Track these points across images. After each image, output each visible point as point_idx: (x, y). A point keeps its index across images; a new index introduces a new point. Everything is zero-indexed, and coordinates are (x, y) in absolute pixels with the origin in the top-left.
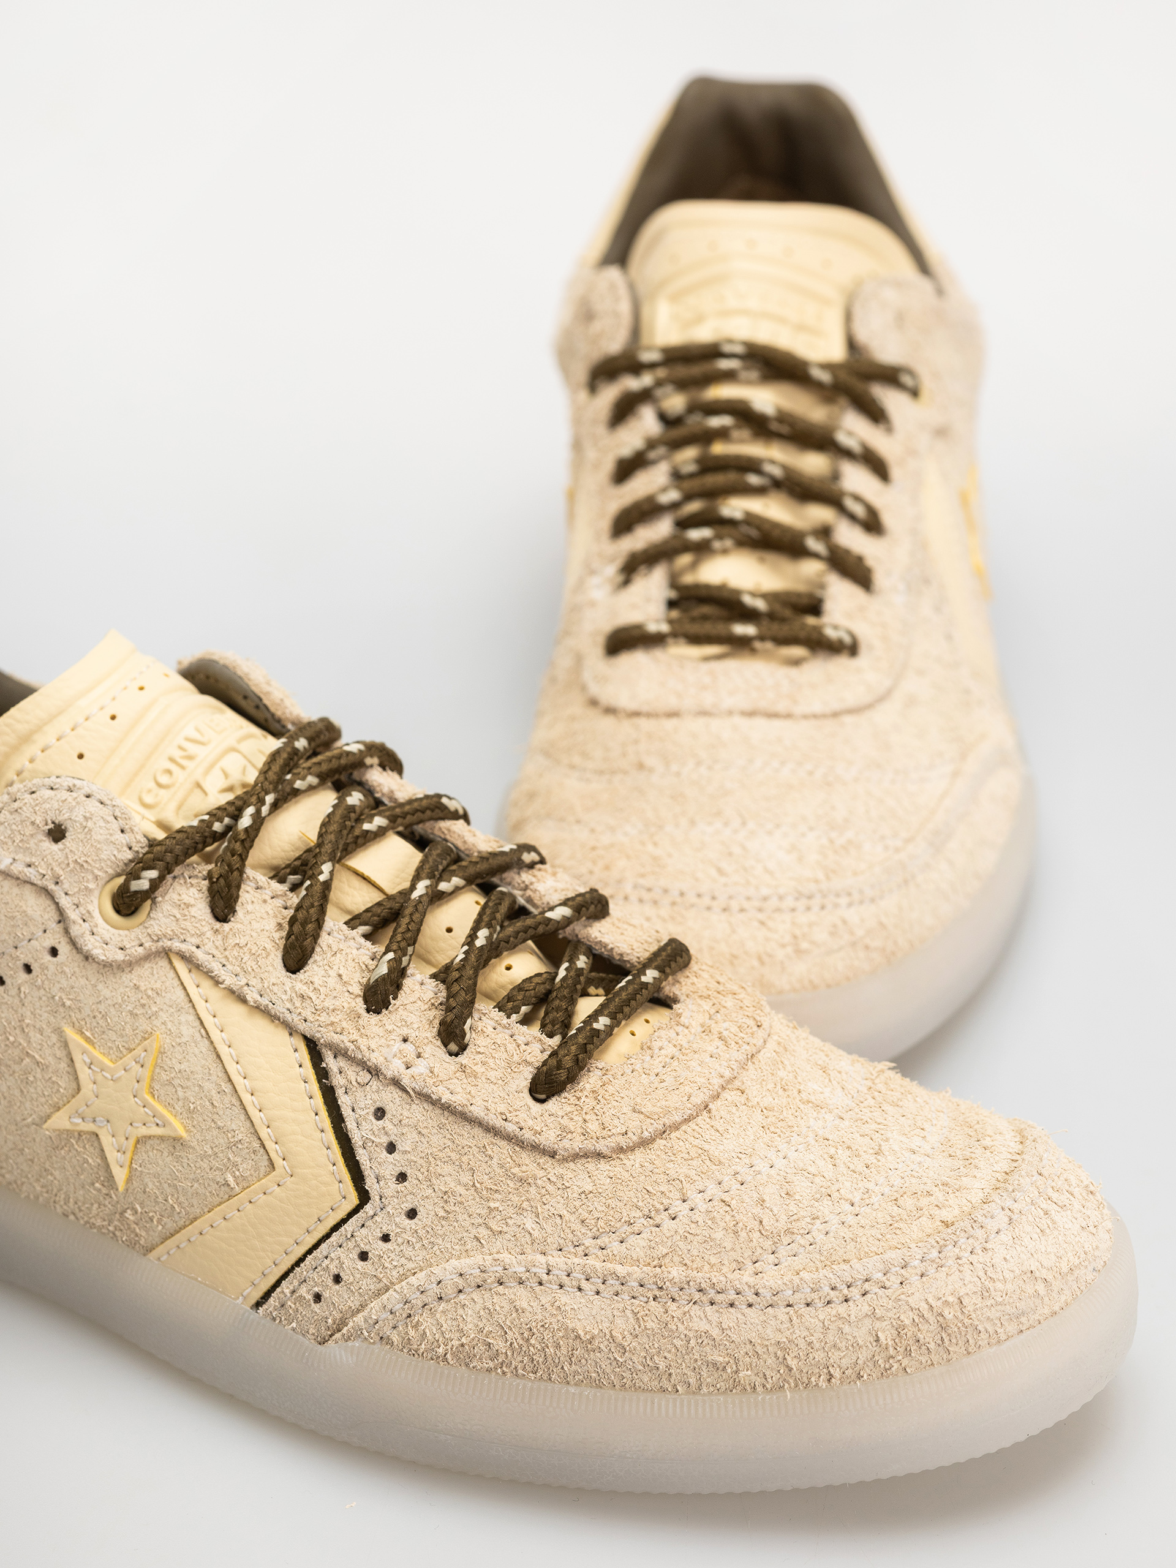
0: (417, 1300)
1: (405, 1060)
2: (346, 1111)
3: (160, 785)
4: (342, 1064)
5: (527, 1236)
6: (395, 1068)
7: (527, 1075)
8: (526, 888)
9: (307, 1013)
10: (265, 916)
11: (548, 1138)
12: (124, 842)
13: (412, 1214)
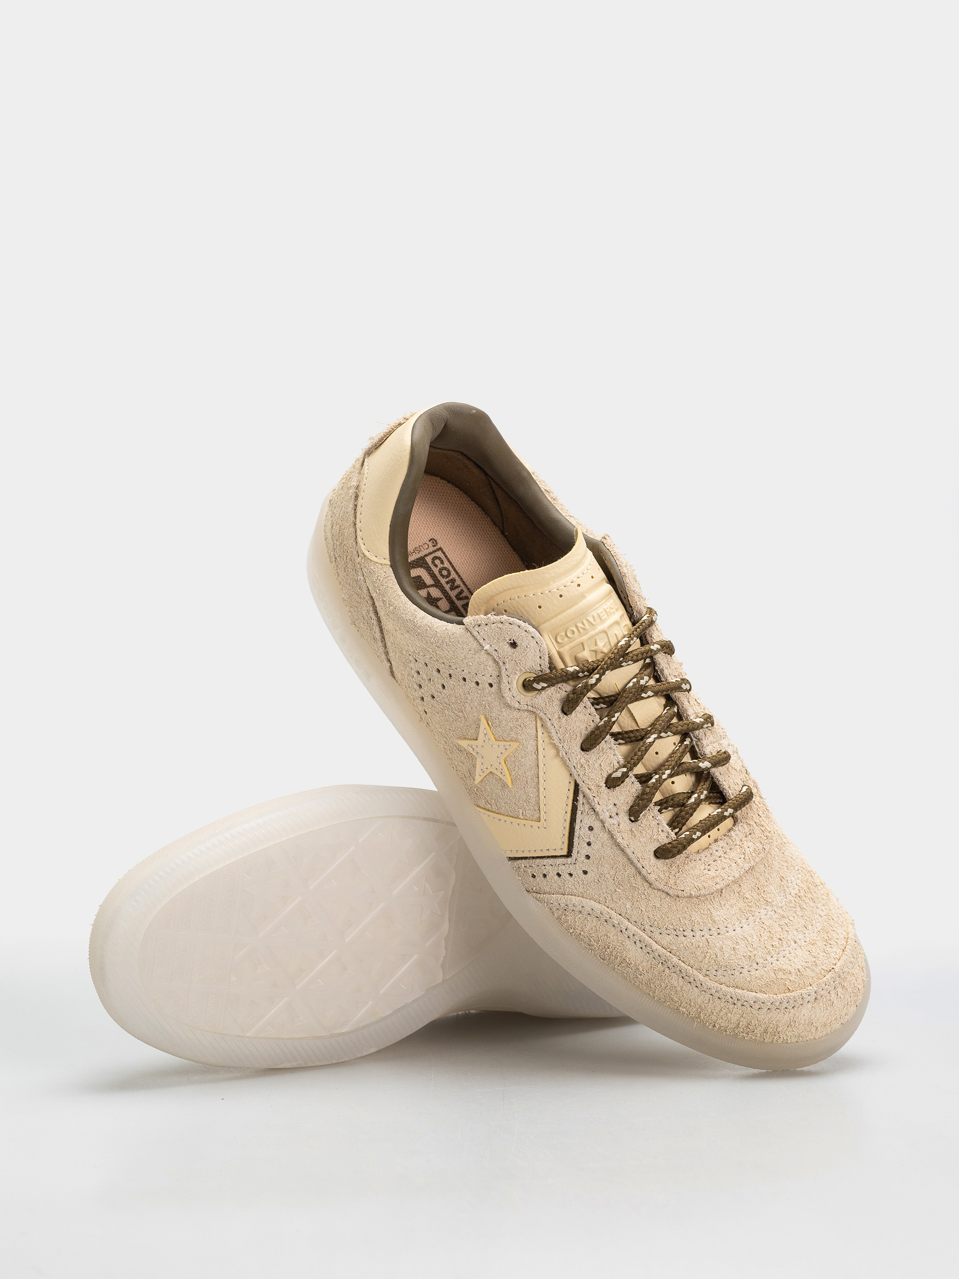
0: (571, 907)
1: (610, 814)
2: (578, 821)
3: (566, 636)
4: (585, 801)
5: (625, 909)
6: (605, 816)
7: (655, 846)
8: (699, 739)
9: (581, 773)
10: (583, 721)
11: (652, 878)
12: (539, 663)
13: (585, 872)
